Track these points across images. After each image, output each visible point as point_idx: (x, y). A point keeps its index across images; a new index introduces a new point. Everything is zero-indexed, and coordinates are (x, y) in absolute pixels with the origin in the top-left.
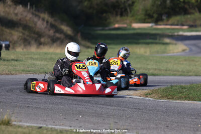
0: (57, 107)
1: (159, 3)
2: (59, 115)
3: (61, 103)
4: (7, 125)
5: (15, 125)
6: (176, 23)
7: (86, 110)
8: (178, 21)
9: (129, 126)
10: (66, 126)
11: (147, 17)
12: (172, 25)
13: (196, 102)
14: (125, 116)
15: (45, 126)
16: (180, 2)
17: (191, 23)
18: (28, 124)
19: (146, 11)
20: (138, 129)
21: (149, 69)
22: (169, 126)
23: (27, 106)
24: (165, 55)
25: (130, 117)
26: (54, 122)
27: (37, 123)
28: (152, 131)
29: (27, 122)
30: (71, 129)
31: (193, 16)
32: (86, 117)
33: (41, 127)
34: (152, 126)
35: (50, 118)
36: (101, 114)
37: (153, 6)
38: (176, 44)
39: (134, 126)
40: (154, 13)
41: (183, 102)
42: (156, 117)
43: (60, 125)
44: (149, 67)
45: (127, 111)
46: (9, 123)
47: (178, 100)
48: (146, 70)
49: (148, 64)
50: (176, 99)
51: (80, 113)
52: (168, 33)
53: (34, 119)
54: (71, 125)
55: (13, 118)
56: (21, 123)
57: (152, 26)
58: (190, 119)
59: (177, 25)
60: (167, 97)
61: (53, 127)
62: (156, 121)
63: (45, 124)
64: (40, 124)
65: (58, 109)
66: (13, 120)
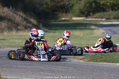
0: (28, 67)
1: (88, 5)
2: (29, 72)
3: (30, 65)
5: (3, 78)
6: (98, 17)
7: (45, 69)
8: (99, 16)
10: (33, 78)
11: (81, 13)
12: (96, 18)
13: (110, 63)
14: (69, 72)
16: (101, 4)
17: (107, 17)
19: (81, 10)
21: (83, 44)
22: (95, 78)
23: (10, 66)
24: (92, 36)
25: (71, 73)
26: (26, 76)
27: (16, 77)
29: (10, 76)
31: (108, 13)
32: (45, 73)
34: (84, 78)
35: (24, 74)
36: (54, 71)
37: (84, 7)
38: (98, 29)
40: (85, 11)
41: (103, 63)
42: (87, 72)
43: (30, 78)
44: (83, 43)
45: (69, 69)
47: (100, 62)
48: (80, 45)
49: (82, 41)
50: (98, 62)
51: (42, 70)
52: (94, 23)
53: (14, 74)
54: (36, 78)
55: (2, 74)
56: (6, 77)
58: (107, 74)
59: (99, 18)
60: (93, 60)
62: (87, 74)
63: (21, 77)
64: (18, 77)
65: (29, 68)
66: (2, 75)
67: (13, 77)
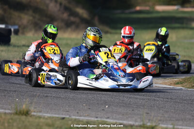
0: (79, 96)
2: (83, 105)
4: (25, 115)
5: (34, 115)
7: (112, 100)
9: (161, 117)
10: (92, 117)
14: (157, 107)
15: (68, 116)
18: (49, 115)
20: (173, 120)
23: (45, 95)
25: (162, 107)
26: (78, 113)
27: (59, 114)
28: (188, 122)
29: (47, 112)
30: (97, 121)
32: (113, 108)
33: (64, 118)
34: (187, 117)
35: (73, 109)
36: (129, 104)
39: (168, 117)
43: (85, 116)
45: (158, 101)
46: (28, 114)
51: (106, 103)
53: (55, 109)
54: (97, 116)
56: (41, 114)
57: (177, 9)
61: (77, 118)
62: (192, 111)
63: (68, 115)
64: (62, 114)
65: (81, 99)
66: (32, 110)
67: (52, 114)
